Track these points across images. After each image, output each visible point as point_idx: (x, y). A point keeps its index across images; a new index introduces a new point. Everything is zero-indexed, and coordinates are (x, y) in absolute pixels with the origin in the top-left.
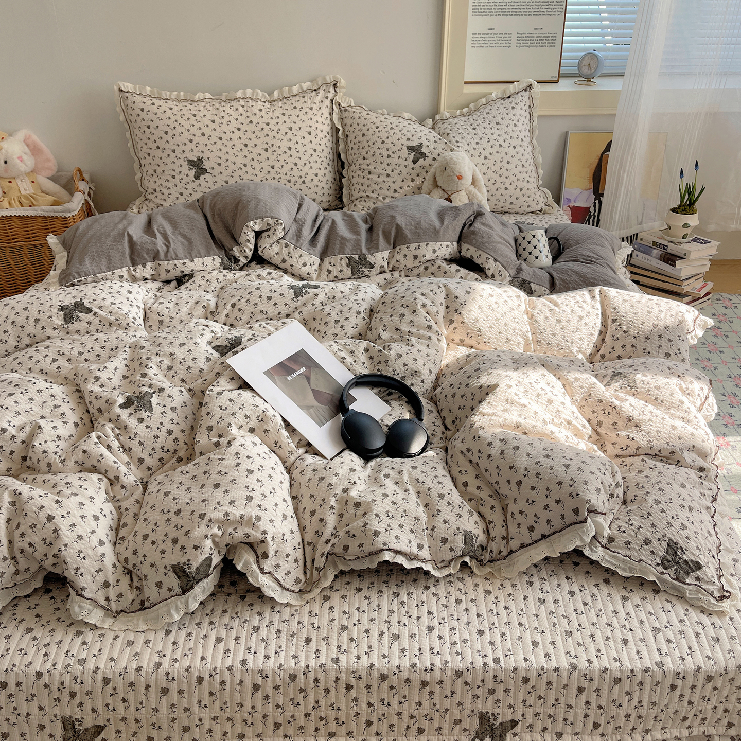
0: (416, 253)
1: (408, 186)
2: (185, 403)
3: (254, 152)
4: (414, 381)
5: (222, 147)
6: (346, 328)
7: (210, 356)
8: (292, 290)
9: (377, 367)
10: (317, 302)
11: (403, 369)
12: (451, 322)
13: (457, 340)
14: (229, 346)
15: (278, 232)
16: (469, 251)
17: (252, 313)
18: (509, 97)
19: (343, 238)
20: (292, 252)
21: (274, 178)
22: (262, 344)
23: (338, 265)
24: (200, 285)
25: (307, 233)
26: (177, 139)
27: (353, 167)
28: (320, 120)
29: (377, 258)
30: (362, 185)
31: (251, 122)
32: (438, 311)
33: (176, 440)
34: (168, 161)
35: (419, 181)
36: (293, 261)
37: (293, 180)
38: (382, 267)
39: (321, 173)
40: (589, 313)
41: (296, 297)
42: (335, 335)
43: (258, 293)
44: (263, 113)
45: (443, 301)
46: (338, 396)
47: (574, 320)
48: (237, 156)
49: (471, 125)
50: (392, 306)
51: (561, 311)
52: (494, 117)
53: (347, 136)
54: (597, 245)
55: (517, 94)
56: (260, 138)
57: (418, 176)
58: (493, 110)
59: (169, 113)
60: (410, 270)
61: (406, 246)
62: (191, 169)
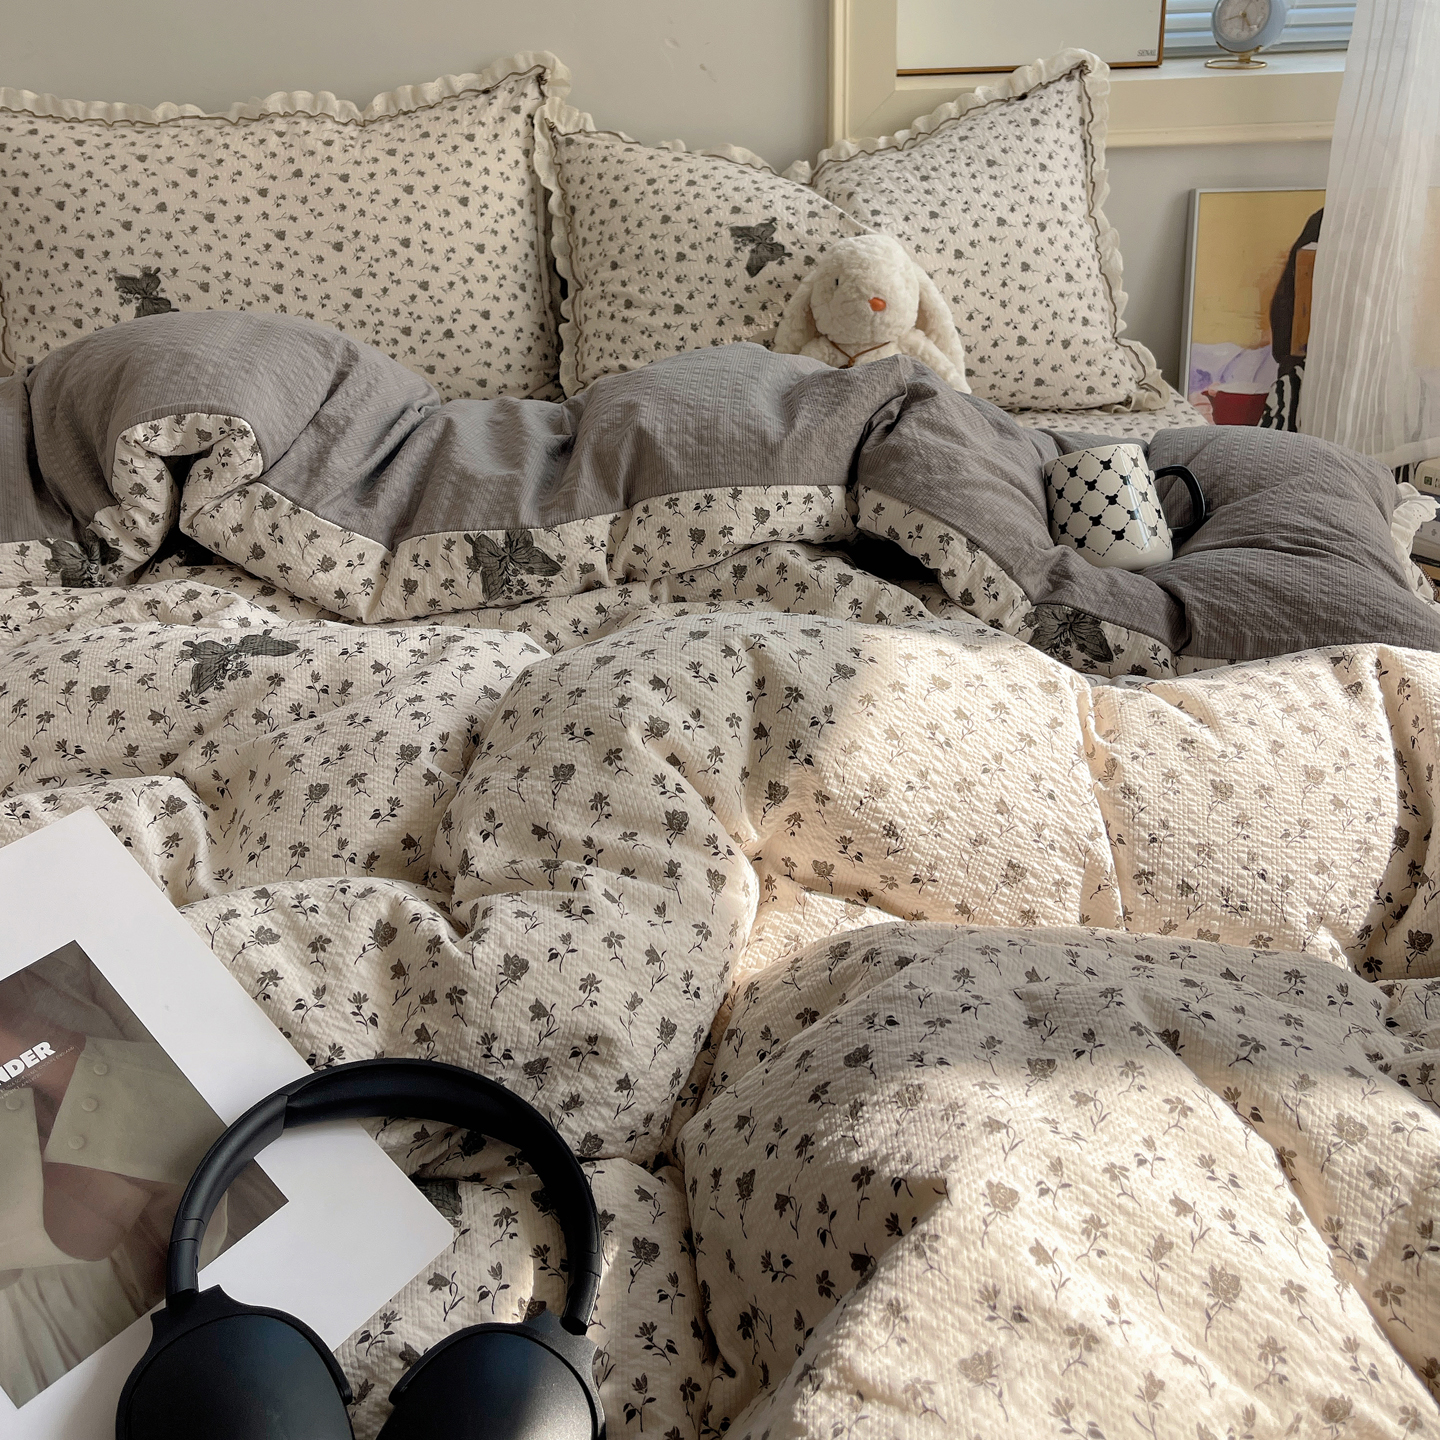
0: (700, 522)
1: (737, 339)
3: (304, 253)
4: (585, 1085)
5: (213, 241)
6: (346, 818)
8: (193, 662)
9: (418, 1021)
10: (278, 705)
11: (529, 1031)
12: (776, 793)
13: (804, 868)
16: (884, 515)
18: (1023, 97)
19: (466, 477)
20: (283, 523)
21: (363, 324)
23: (438, 563)
25: (349, 461)
26: (90, 222)
27: (588, 293)
28: (496, 168)
29: (570, 541)
30: (609, 338)
32: (716, 753)
34: (64, 280)
35: (765, 321)
36: (289, 553)
37: (418, 328)
38: (587, 568)
39: (498, 311)
40: (1345, 754)
41: (199, 689)
42: (300, 850)
43: (65, 673)
44: (335, 151)
45: (744, 709)
47: (1288, 788)
48: (256, 263)
49: (917, 169)
50: (535, 728)
51: (1231, 749)
52: (982, 147)
53: (573, 209)
54: (1325, 491)
55: (1046, 87)
56: (320, 214)
57: (764, 308)
58: (977, 131)
59: (73, 153)
60: (686, 578)
61: (666, 498)
62: (125, 302)
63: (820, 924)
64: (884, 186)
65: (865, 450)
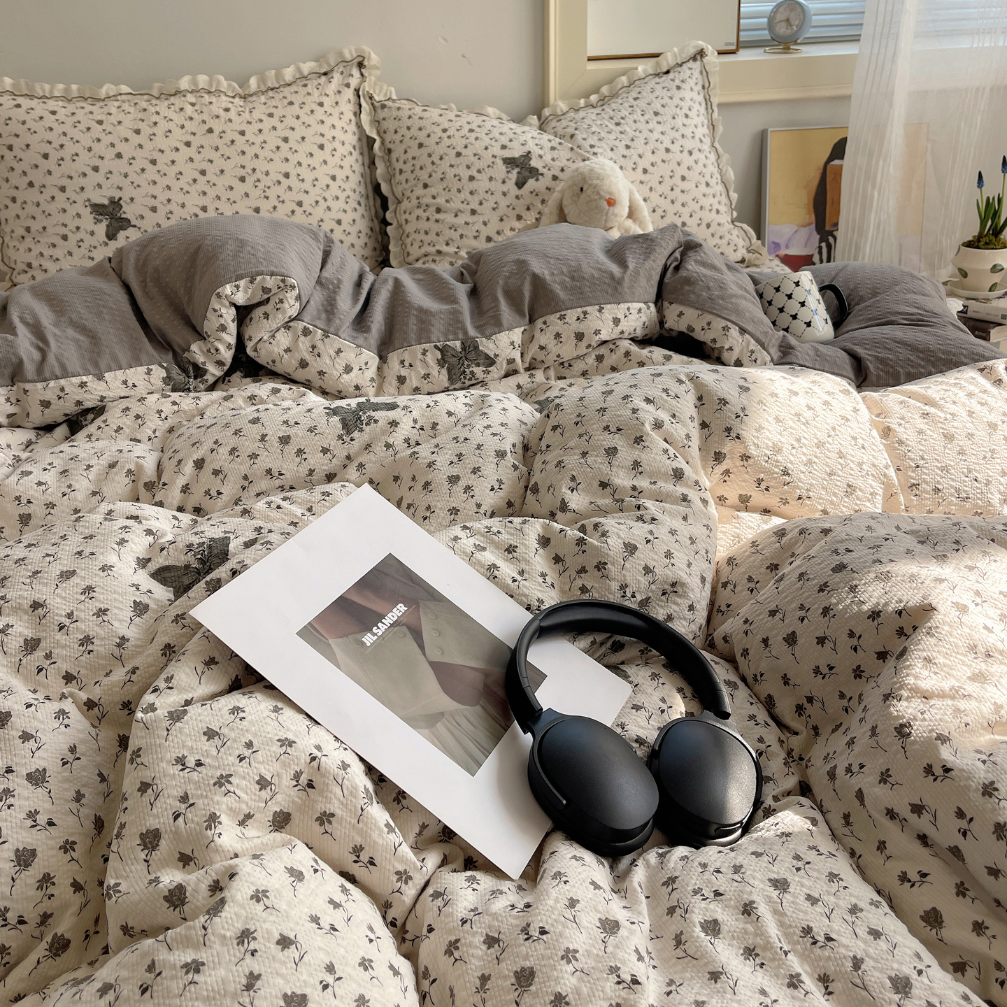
0: (581, 327)
1: (512, 229)
2: (73, 749)
3: (220, 184)
5: (157, 178)
6: (477, 491)
7: (145, 599)
8: (337, 418)
9: (580, 583)
10: (397, 439)
11: (644, 580)
12: (718, 457)
13: (733, 498)
14: (195, 565)
15: (286, 305)
16: (681, 318)
17: (246, 478)
18: (668, 72)
19: (422, 310)
20: (319, 344)
22: (287, 552)
23: (418, 364)
24: (119, 429)
25: (347, 306)
26: (68, 167)
27: (405, 204)
28: (339, 124)
29: (501, 345)
30: (426, 233)
31: (210, 131)
32: (688, 436)
33: (46, 880)
34: (52, 208)
35: (530, 217)
36: (325, 363)
38: (511, 361)
39: (345, 220)
42: (454, 511)
43: (256, 430)
44: (232, 114)
45: (694, 412)
46: (498, 672)
47: (981, 433)
48: (188, 192)
49: (612, 118)
50: (581, 431)
51: (948, 416)
52: (649, 104)
53: (390, 151)
54: (915, 293)
55: (681, 65)
56: (229, 158)
57: (528, 209)
58: (644, 94)
59: (50, 120)
60: (566, 365)
61: (558, 315)
62: (98, 221)
63: (750, 528)
64: (593, 129)
65: (666, 280)
